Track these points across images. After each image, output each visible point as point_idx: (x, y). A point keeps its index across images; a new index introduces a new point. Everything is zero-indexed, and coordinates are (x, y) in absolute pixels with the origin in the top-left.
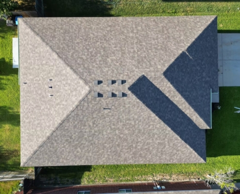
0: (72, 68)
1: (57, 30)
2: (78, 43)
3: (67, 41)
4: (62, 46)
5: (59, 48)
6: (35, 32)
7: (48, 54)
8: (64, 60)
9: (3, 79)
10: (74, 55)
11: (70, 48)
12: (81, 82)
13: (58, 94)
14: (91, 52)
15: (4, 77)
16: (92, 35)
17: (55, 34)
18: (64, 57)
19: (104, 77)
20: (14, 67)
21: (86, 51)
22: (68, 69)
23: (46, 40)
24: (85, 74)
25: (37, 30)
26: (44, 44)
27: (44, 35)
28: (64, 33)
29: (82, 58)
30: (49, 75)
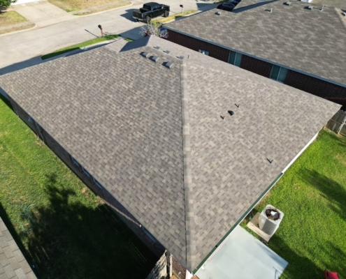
0: (181, 97)
1: (148, 177)
2: (142, 131)
3: (153, 143)
4: (166, 139)
5: (173, 138)
6: (185, 200)
7: (196, 145)
8: (181, 113)
9: (323, 262)
10: (162, 114)
11: (157, 129)
12: (185, 74)
13: (226, 97)
14: (139, 107)
15: (318, 263)
16: (114, 133)
17: (156, 170)
18: (177, 119)
19: (156, 68)
20: (286, 263)
21: (143, 113)
22: (186, 99)
23: (180, 166)
24: (172, 81)
25: (179, 202)
26: (188, 160)
27: (175, 181)
28: (144, 161)
29: (158, 104)
30: (220, 124)
